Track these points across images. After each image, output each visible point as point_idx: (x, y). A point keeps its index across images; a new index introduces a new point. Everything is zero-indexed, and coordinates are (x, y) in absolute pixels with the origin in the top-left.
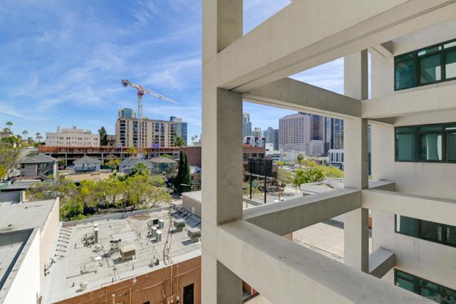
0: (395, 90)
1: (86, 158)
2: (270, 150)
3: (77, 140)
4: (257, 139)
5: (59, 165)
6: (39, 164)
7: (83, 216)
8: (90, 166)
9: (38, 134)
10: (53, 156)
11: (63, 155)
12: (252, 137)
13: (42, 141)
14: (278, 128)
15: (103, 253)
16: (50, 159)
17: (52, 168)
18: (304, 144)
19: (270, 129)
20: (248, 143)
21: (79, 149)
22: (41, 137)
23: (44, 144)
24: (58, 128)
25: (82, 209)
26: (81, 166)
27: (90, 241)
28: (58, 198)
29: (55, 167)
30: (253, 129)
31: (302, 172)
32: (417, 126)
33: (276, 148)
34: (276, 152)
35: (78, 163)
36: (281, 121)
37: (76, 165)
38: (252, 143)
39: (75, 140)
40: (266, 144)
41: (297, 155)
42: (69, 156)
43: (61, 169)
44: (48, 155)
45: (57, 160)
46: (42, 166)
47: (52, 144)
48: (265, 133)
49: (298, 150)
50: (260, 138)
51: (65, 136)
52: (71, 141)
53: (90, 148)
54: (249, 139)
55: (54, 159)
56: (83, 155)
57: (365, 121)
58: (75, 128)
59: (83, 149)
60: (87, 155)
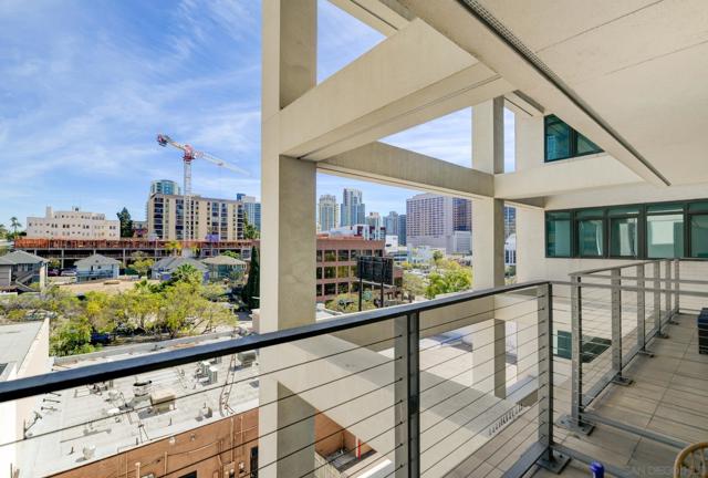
0: (546, 160)
1: (96, 257)
2: (392, 245)
3: (81, 229)
4: (372, 228)
5: (50, 269)
6: (14, 267)
7: (92, 348)
8: (104, 269)
9: (14, 219)
10: (40, 253)
11: (57, 253)
12: (366, 226)
13: (20, 230)
14: (405, 213)
15: (121, 404)
16: (35, 259)
17: (38, 272)
18: (444, 237)
19: (394, 214)
20: (359, 234)
21: (84, 243)
22: (19, 225)
23: (24, 234)
24: (48, 209)
25: (88, 336)
26: (88, 269)
27: (101, 386)
28: (47, 320)
29: (43, 271)
30: (367, 215)
31: (438, 278)
32: (573, 210)
33: (403, 242)
34: (402, 249)
35: (83, 265)
36: (409, 203)
37: (79, 269)
38: (366, 235)
39: (76, 229)
40: (387, 237)
41: (433, 252)
42: (66, 252)
43: (54, 275)
44: (32, 252)
45: (46, 260)
46: (20, 269)
47: (38, 234)
48: (386, 220)
49: (432, 246)
50: (378, 228)
51: (61, 222)
52: (71, 230)
53: (103, 241)
54: (360, 229)
55: (41, 259)
56: (92, 252)
57: (499, 202)
58: (77, 209)
59: (92, 242)
60: (98, 252)
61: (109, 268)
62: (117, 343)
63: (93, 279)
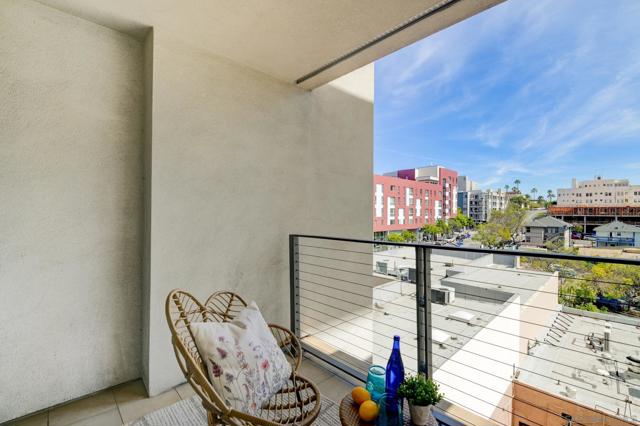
5: (574, 233)
6: (546, 229)
7: (595, 307)
8: (623, 236)
9: (550, 191)
10: (567, 219)
11: (580, 219)
13: (553, 199)
15: (613, 370)
16: (561, 223)
17: (563, 235)
21: (606, 210)
22: (553, 196)
23: (555, 203)
24: (574, 180)
26: (607, 235)
28: (556, 273)
29: (567, 234)
37: (598, 234)
39: (599, 197)
42: (588, 219)
43: (577, 238)
44: (560, 217)
45: (569, 225)
46: (549, 231)
47: (566, 203)
51: (584, 192)
52: (593, 198)
55: (565, 223)
56: (613, 219)
58: (599, 178)
59: (613, 209)
60: (620, 219)
61: (630, 236)
62: (631, 315)
63: (613, 245)
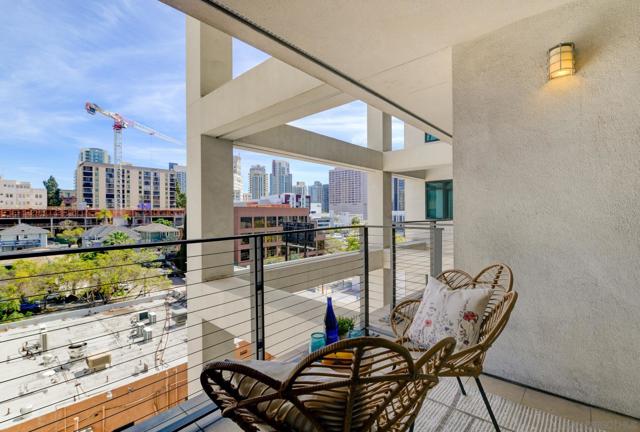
1: (22, 226)
2: (316, 212)
3: (3, 198)
4: (298, 197)
7: (21, 315)
8: (30, 238)
12: (293, 195)
14: (327, 182)
15: (56, 366)
18: (361, 204)
19: (318, 183)
20: (287, 202)
21: (8, 212)
25: (17, 304)
26: (13, 238)
27: (34, 351)
30: (294, 184)
31: (354, 241)
33: (326, 209)
34: (327, 215)
35: (7, 235)
36: (331, 174)
38: (293, 203)
40: (312, 205)
41: (351, 218)
48: (311, 188)
49: (351, 212)
50: (303, 197)
53: (28, 211)
54: (287, 197)
56: (16, 222)
57: (388, 174)
59: (16, 212)
60: (23, 221)
61: (36, 238)
62: (48, 312)
63: (20, 248)
